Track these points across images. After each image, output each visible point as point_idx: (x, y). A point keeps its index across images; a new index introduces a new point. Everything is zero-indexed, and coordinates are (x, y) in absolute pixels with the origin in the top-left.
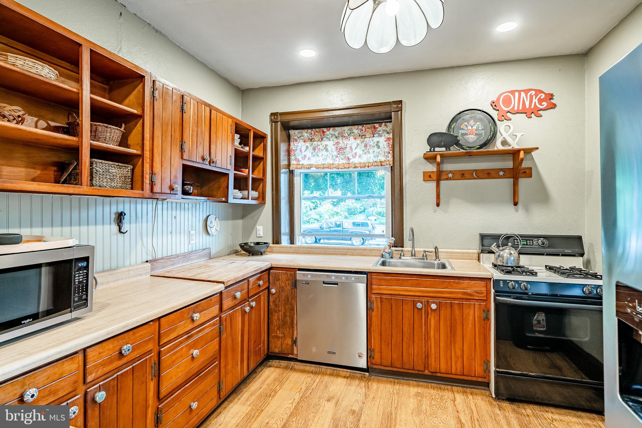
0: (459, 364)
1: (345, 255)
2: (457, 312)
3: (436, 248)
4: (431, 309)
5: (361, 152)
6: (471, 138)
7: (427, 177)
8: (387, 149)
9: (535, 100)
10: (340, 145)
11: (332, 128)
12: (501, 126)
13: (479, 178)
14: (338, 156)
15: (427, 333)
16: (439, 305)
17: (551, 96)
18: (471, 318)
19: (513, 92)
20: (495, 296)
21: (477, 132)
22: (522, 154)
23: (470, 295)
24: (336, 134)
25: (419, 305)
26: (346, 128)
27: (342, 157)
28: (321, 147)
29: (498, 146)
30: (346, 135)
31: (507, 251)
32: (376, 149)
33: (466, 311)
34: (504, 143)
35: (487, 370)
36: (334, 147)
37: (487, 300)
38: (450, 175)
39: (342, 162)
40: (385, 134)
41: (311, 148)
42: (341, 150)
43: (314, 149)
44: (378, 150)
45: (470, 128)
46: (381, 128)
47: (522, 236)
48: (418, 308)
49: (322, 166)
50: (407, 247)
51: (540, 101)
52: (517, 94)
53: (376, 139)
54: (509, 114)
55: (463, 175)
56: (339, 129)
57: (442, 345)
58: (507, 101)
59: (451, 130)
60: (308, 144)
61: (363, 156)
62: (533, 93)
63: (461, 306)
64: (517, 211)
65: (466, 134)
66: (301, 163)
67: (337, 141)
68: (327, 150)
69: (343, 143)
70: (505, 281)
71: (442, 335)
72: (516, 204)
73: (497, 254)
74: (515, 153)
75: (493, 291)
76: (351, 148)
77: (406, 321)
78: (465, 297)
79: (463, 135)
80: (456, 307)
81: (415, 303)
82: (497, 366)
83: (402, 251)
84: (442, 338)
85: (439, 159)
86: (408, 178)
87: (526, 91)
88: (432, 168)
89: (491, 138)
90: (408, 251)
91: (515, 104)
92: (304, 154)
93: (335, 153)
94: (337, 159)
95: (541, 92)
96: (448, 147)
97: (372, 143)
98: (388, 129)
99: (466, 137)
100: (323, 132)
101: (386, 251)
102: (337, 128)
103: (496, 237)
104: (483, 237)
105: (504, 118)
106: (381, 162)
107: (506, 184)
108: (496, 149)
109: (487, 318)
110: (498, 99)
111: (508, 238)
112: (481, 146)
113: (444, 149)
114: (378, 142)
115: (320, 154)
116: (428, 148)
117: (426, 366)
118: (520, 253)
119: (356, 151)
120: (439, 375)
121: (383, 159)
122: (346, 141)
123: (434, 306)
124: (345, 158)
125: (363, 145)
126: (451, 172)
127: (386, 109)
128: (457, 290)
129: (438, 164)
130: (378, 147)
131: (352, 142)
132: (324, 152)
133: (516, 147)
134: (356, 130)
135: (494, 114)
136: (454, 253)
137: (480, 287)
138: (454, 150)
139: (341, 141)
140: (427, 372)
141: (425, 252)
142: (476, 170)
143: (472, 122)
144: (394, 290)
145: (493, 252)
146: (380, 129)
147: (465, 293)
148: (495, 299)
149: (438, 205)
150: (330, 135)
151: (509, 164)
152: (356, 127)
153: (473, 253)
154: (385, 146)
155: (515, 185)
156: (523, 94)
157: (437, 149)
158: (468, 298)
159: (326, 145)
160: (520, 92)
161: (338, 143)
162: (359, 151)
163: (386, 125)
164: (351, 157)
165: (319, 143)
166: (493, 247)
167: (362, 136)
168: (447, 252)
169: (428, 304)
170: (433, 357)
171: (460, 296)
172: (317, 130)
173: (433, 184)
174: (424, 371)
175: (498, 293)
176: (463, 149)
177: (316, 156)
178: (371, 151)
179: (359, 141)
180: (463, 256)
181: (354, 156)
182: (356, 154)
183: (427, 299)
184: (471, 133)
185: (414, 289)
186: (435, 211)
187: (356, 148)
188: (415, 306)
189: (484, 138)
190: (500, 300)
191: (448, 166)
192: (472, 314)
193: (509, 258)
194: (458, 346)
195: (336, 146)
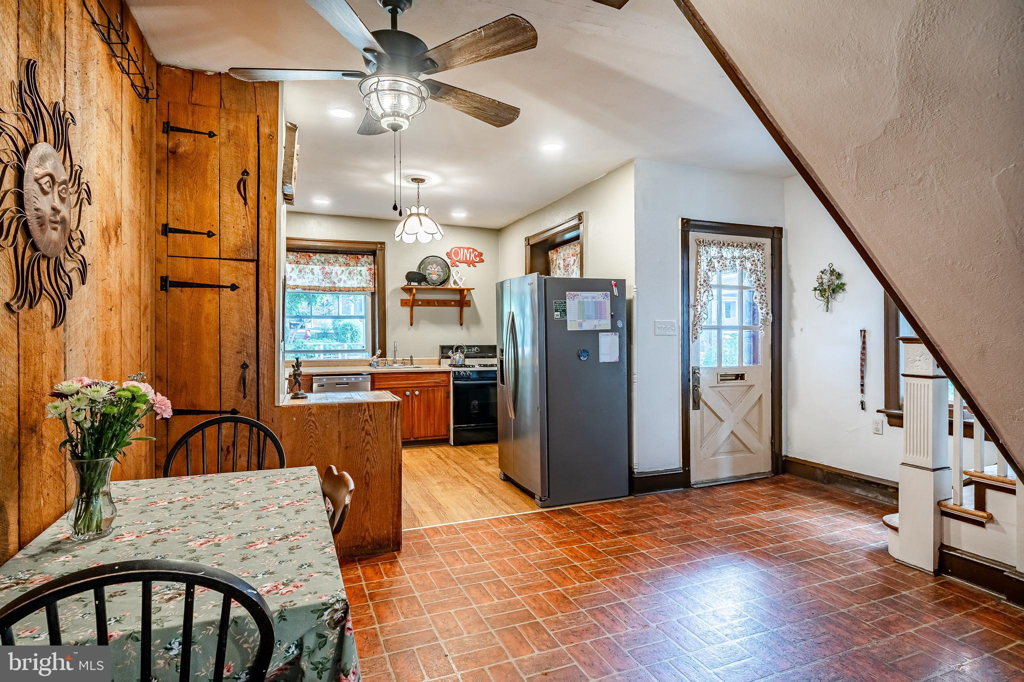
0: (432, 429)
1: (338, 366)
2: (431, 395)
3: (411, 357)
4: (415, 395)
5: (346, 278)
6: (435, 277)
7: (404, 303)
8: (369, 278)
9: (472, 255)
10: (326, 270)
11: (318, 254)
12: (453, 270)
13: (439, 306)
14: (324, 279)
15: (413, 412)
16: (420, 392)
17: (481, 254)
18: (439, 398)
19: (460, 248)
20: (453, 381)
21: (438, 273)
22: (466, 292)
23: (438, 383)
24: (323, 259)
25: (407, 393)
26: (332, 256)
27: (328, 281)
28: (307, 270)
29: (451, 285)
30: (332, 261)
31: (458, 355)
32: (359, 276)
33: (436, 394)
34: (455, 282)
35: (449, 430)
36: (320, 272)
37: (448, 386)
38: (420, 303)
39: (327, 285)
40: (367, 264)
41: (296, 271)
42: (327, 275)
43: (300, 271)
44: (361, 278)
45: (433, 269)
46: (364, 259)
47: (467, 346)
48: (406, 396)
49: (308, 288)
50: (389, 358)
51: (476, 256)
52: (462, 250)
53: (359, 268)
54: (457, 263)
55: (428, 303)
56: (325, 256)
57: (422, 418)
58: (456, 254)
59: (421, 269)
60: (294, 266)
61: (348, 281)
62: (472, 250)
63: (433, 391)
64: (462, 329)
65: (431, 274)
67: (322, 266)
68: (313, 274)
69: (328, 268)
70: (459, 372)
71: (422, 411)
72: (461, 325)
73: (452, 358)
74: (461, 291)
75: (452, 379)
76: (336, 273)
78: (436, 385)
79: (429, 274)
80: (430, 392)
81: (404, 392)
82: (454, 423)
83: (386, 360)
84: (422, 414)
85: (414, 291)
86: (389, 304)
87: (468, 249)
88: (406, 296)
89: (447, 279)
90: (390, 360)
91: (461, 257)
93: (321, 277)
94: (323, 282)
95: (476, 251)
96: (419, 283)
97: (356, 271)
98: (369, 261)
99: (431, 276)
100: (309, 256)
101: (374, 360)
102: (323, 255)
103: (451, 348)
104: (442, 348)
105: (454, 264)
106: (363, 288)
107: (455, 310)
108: (449, 287)
109: (448, 397)
110: (451, 251)
111: (458, 348)
112: (441, 284)
113: (416, 284)
114: (361, 271)
115: (306, 277)
116: (406, 283)
117: (412, 434)
118: (466, 358)
119: (341, 277)
120: (420, 439)
121: (365, 286)
122: (331, 267)
123: (417, 393)
125: (348, 272)
126: (420, 300)
127: (372, 247)
128: (430, 380)
129: (413, 295)
130: (361, 275)
131: (337, 269)
132: (310, 275)
133: (463, 287)
134: (342, 259)
135: (448, 261)
136: (423, 360)
137: (444, 377)
138: (424, 285)
139: (327, 267)
140: (412, 439)
141: (403, 360)
142: (437, 300)
143: (435, 266)
144: (390, 385)
145: (449, 357)
146: (362, 260)
147: (436, 382)
148: (453, 383)
149: (411, 325)
150: (316, 260)
151: (457, 297)
152: (342, 255)
153: (435, 360)
154: (367, 275)
155: (461, 311)
156: (465, 250)
157: (412, 283)
158: (437, 386)
159: (312, 269)
160: (464, 248)
161: (324, 268)
162: (344, 277)
163: (367, 257)
164: (337, 282)
165: (305, 266)
166: (450, 353)
167: (347, 265)
168: (418, 360)
169: (413, 392)
170: (416, 428)
171: (433, 384)
172: (303, 253)
173: (408, 309)
174: (410, 439)
175: (455, 379)
176: (429, 284)
178: (355, 278)
179: (343, 268)
180: (429, 363)
181: (339, 281)
182: (341, 279)
183: (413, 388)
184: (434, 273)
185: (404, 383)
186: (409, 329)
187: (341, 274)
188: (405, 394)
189: (442, 278)
190: (456, 384)
191: (419, 296)
192: (440, 395)
193: (459, 360)
194: (431, 417)
195: (322, 270)
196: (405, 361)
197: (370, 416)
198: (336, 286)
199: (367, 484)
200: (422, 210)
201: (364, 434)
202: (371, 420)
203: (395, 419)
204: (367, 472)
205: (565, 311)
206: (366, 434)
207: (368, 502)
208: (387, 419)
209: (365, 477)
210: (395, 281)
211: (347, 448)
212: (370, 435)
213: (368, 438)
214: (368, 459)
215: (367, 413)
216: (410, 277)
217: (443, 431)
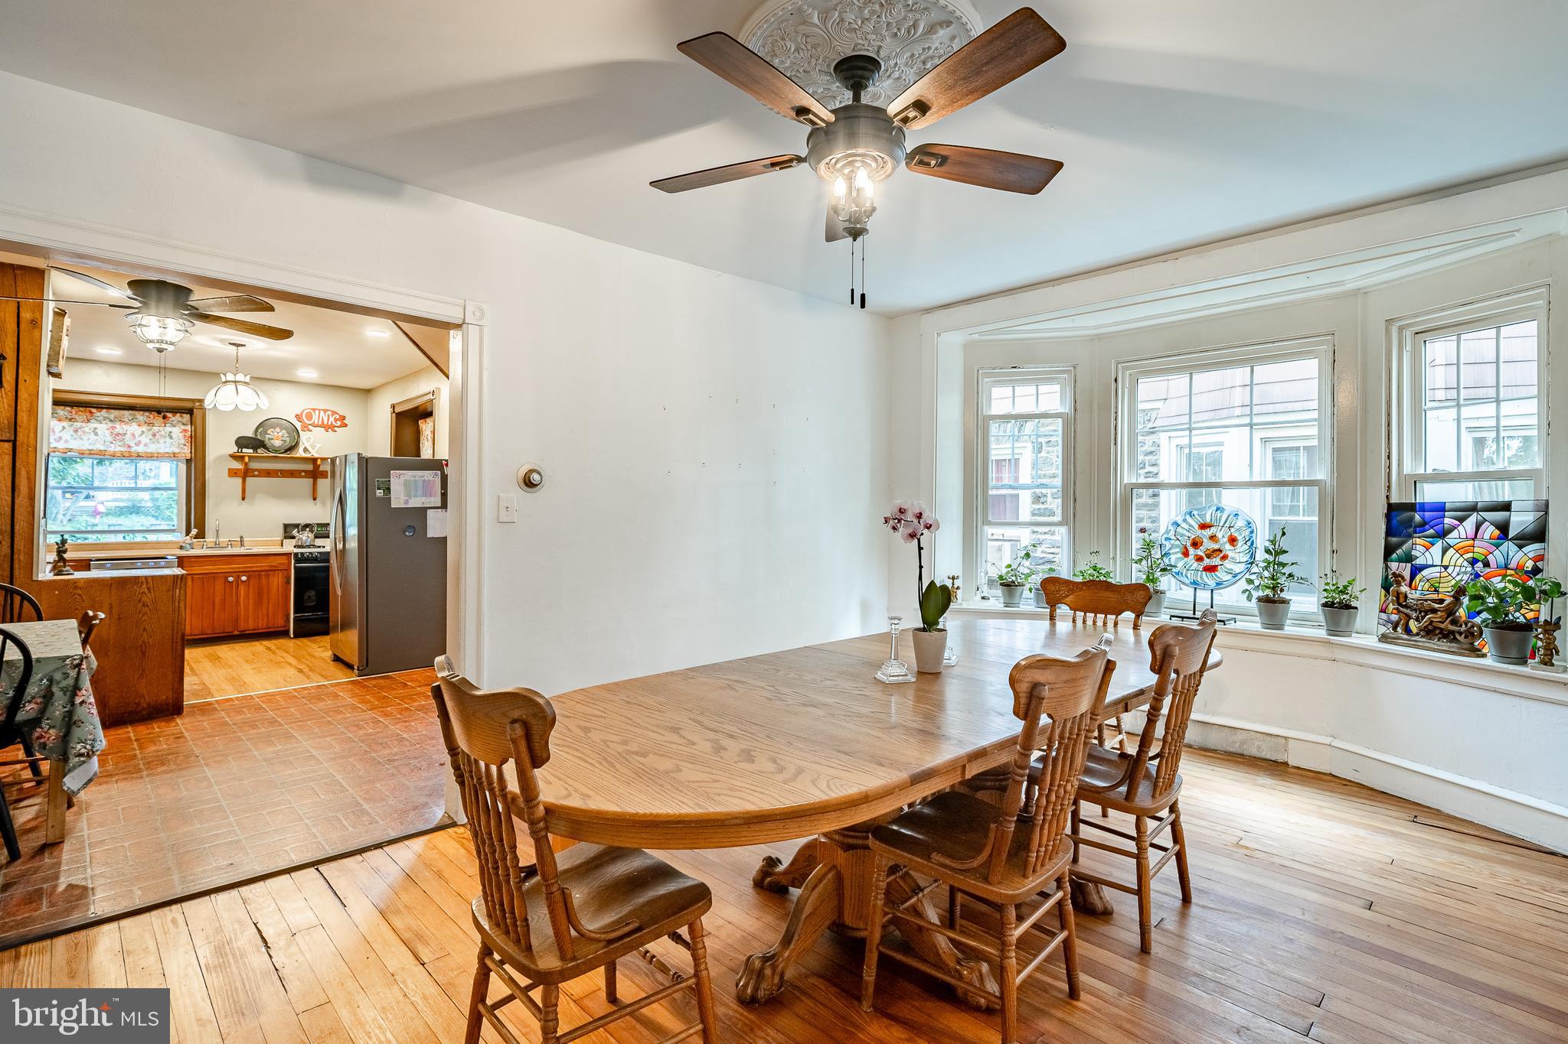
0: (265, 620)
2: (264, 581)
3: (241, 537)
4: (241, 581)
5: (147, 441)
6: (277, 443)
7: (233, 473)
8: (182, 441)
9: (332, 419)
10: (117, 430)
11: (104, 410)
12: (304, 436)
13: (283, 477)
14: (114, 442)
15: (238, 601)
16: (249, 578)
17: (343, 418)
18: (275, 584)
19: (314, 410)
20: (295, 564)
21: (282, 438)
22: (319, 461)
23: (275, 566)
24: (111, 417)
25: (231, 579)
26: (126, 413)
27: (120, 444)
28: (87, 429)
29: (300, 453)
30: (126, 420)
31: (305, 534)
32: (168, 439)
33: (271, 579)
34: (306, 450)
35: (288, 621)
36: (107, 433)
37: (288, 570)
38: (256, 473)
39: (119, 449)
40: (180, 424)
41: (70, 429)
42: (118, 436)
43: (75, 430)
44: (171, 441)
45: (275, 434)
46: (175, 418)
47: (317, 524)
48: (229, 582)
49: (88, 452)
50: (210, 538)
51: (336, 420)
52: (317, 412)
53: (168, 429)
54: (310, 427)
55: (268, 473)
57: (250, 608)
58: (309, 416)
59: (258, 434)
60: (65, 424)
61: (150, 445)
62: (330, 413)
63: (268, 576)
64: (316, 504)
65: (272, 439)
67: (111, 425)
68: (96, 434)
69: (119, 428)
70: (302, 554)
71: (250, 600)
72: (315, 499)
73: (297, 537)
74: (314, 460)
75: (293, 561)
76: (133, 435)
77: (217, 594)
78: (270, 569)
79: (269, 439)
80: (263, 577)
81: (226, 578)
82: (295, 612)
83: (204, 541)
84: (250, 602)
85: (247, 459)
86: (211, 474)
87: (325, 411)
88: (236, 465)
89: (295, 445)
90: (212, 541)
91: (315, 419)
92: (58, 434)
93: (109, 439)
94: (112, 446)
95: (336, 412)
96: (255, 449)
97: (162, 433)
98: (184, 421)
99: (272, 441)
100: (91, 412)
101: (187, 541)
102: (112, 411)
103: (296, 526)
104: (286, 526)
105: (305, 428)
106: (174, 453)
107: (308, 482)
108: (298, 455)
109: (288, 582)
110: (302, 413)
111: (307, 526)
112: (286, 451)
113: (251, 451)
114: (171, 432)
115: (85, 438)
116: (235, 449)
117: (236, 629)
118: (316, 537)
119: (140, 439)
120: (247, 632)
121: (177, 451)
122: (125, 427)
123: (244, 578)
125: (151, 433)
126: (257, 470)
127: (189, 405)
128: (264, 564)
129: (246, 464)
130: (171, 437)
131: (134, 429)
132: (92, 436)
133: (316, 456)
134: (141, 416)
135: (298, 425)
136: (258, 540)
137: (284, 560)
138: (261, 452)
139: (118, 426)
140: (236, 633)
141: (229, 540)
142: (281, 470)
143: (278, 430)
145: (294, 537)
146: (173, 419)
147: (270, 566)
148: (295, 567)
149: (243, 499)
150: (102, 418)
151: (310, 467)
152: (142, 413)
153: (278, 539)
154: (181, 437)
155: (315, 484)
156: (322, 413)
157: (244, 450)
158: (274, 570)
159: (95, 428)
160: (319, 410)
161: (113, 428)
162: (144, 439)
163: (180, 416)
164: (133, 445)
165: (84, 424)
166: (295, 532)
167: (150, 423)
168: (251, 540)
169: (239, 577)
170: (242, 620)
171: (267, 568)
173: (239, 480)
175: (298, 561)
176: (269, 451)
177: (78, 438)
178: (162, 441)
179: (144, 428)
180: (266, 543)
181: (138, 444)
182: (140, 442)
183: (238, 574)
184: (277, 438)
185: (225, 568)
186: (240, 505)
187: (140, 436)
188: (226, 581)
189: (288, 445)
190: (298, 567)
191: (254, 465)
192: (276, 581)
193: (306, 540)
194: (265, 606)
195: (111, 430)
196: (232, 542)
197: (149, 589)
198: (133, 450)
199: (144, 653)
200: (240, 377)
201: (140, 605)
202: (150, 592)
203: (178, 591)
204: (143, 642)
205: (389, 489)
206: (143, 605)
207: (144, 670)
208: (169, 590)
209: (141, 646)
210: (220, 446)
211: (119, 619)
212: (148, 606)
213: (146, 609)
214: (145, 629)
215: (144, 586)
216: (242, 442)
217: (281, 622)
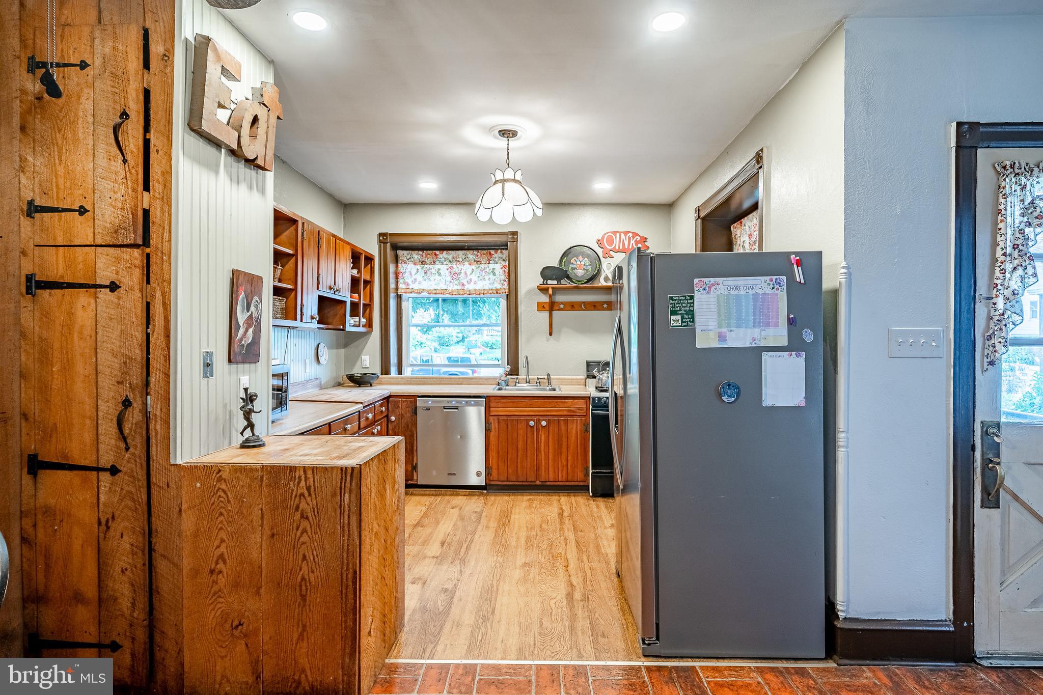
0: (564, 472)
1: (461, 384)
2: (563, 428)
3: (548, 375)
4: (542, 426)
5: (476, 279)
6: (580, 273)
7: (541, 307)
8: (503, 277)
9: (632, 242)
10: (454, 270)
11: (445, 252)
12: (605, 263)
13: (586, 309)
14: (452, 281)
15: (539, 447)
16: (549, 422)
17: (645, 239)
18: (574, 431)
19: (615, 233)
20: (592, 410)
21: (585, 267)
23: (573, 411)
24: (450, 257)
25: (532, 423)
26: (460, 253)
27: (456, 282)
28: (433, 271)
29: (601, 282)
30: (461, 260)
31: (605, 375)
32: (491, 276)
33: (570, 427)
34: (606, 279)
35: (587, 475)
36: (447, 272)
37: (586, 416)
38: (562, 306)
39: (456, 287)
40: (501, 261)
41: (421, 272)
42: (455, 275)
43: (426, 273)
44: (494, 277)
45: (579, 263)
46: (497, 255)
48: (530, 426)
49: (434, 292)
50: (522, 376)
51: (637, 243)
52: (618, 235)
53: (492, 266)
54: (611, 252)
55: (573, 306)
56: (453, 253)
57: (551, 456)
58: (610, 241)
59: (563, 264)
60: (419, 267)
61: (478, 282)
62: (631, 235)
63: (566, 422)
65: (575, 268)
66: (411, 287)
67: (450, 265)
68: (440, 274)
69: (457, 267)
70: (599, 398)
71: (550, 448)
73: (598, 378)
75: (591, 407)
76: (466, 273)
77: (520, 438)
78: (569, 414)
79: (573, 269)
80: (562, 423)
81: (528, 421)
82: (593, 469)
83: (517, 378)
84: (550, 451)
85: (550, 291)
86: (523, 308)
87: (626, 233)
88: (545, 299)
89: (597, 273)
90: (523, 379)
91: (616, 245)
92: (414, 277)
93: (449, 279)
94: (451, 284)
95: (638, 235)
96: (559, 280)
97: (487, 270)
98: (504, 256)
99: (575, 271)
100: (436, 255)
101: (502, 378)
102: (450, 252)
104: (589, 365)
105: (607, 255)
106: (497, 289)
107: (609, 315)
108: (600, 285)
109: (587, 431)
110: (603, 237)
111: (606, 365)
112: (588, 281)
113: (555, 282)
114: (494, 269)
115: (432, 278)
116: (541, 281)
117: (537, 476)
119: (471, 277)
120: (548, 483)
121: (499, 287)
122: (460, 266)
123: (544, 423)
124: (459, 284)
125: (478, 271)
126: (562, 303)
127: (503, 239)
128: (562, 409)
129: (550, 296)
130: (494, 274)
131: (466, 268)
132: (437, 277)
134: (471, 255)
135: (600, 252)
136: (565, 379)
137: (581, 404)
138: (565, 283)
139: (455, 266)
140: (538, 483)
141: (538, 379)
142: (584, 302)
143: (580, 258)
144: (510, 411)
145: (594, 377)
146: (495, 255)
147: (569, 411)
148: (592, 413)
149: (551, 334)
150: (443, 259)
152: (472, 252)
153: (581, 379)
154: (501, 274)
156: (623, 235)
157: (549, 282)
158: (572, 414)
159: (439, 269)
160: (620, 233)
161: (451, 268)
162: (474, 277)
163: (501, 252)
164: (465, 283)
165: (431, 266)
166: (595, 372)
167: (478, 262)
168: (558, 379)
169: (539, 421)
170: (543, 468)
171: (565, 413)
172: (429, 252)
173: (546, 315)
174: (535, 482)
175: (595, 408)
176: (573, 282)
177: (427, 280)
178: (487, 278)
179: (474, 267)
180: (572, 382)
181: (469, 282)
182: (471, 280)
183: (538, 417)
184: (580, 268)
185: (528, 410)
186: (548, 340)
187: (471, 274)
188: (528, 424)
189: (590, 274)
190: (594, 413)
191: (560, 298)
192: (575, 428)
193: (606, 382)
194: (564, 456)
195: (449, 270)
196: (540, 380)
197: (308, 489)
199: (303, 597)
200: (509, 174)
201: (298, 515)
202: (310, 495)
203: (347, 495)
204: (303, 579)
205: (691, 313)
206: (302, 516)
207: (304, 626)
208: (334, 495)
209: (301, 586)
210: (529, 280)
211: (273, 535)
212: (307, 518)
213: (305, 524)
214: (304, 557)
215: (303, 483)
216: (547, 273)
217: (580, 475)
